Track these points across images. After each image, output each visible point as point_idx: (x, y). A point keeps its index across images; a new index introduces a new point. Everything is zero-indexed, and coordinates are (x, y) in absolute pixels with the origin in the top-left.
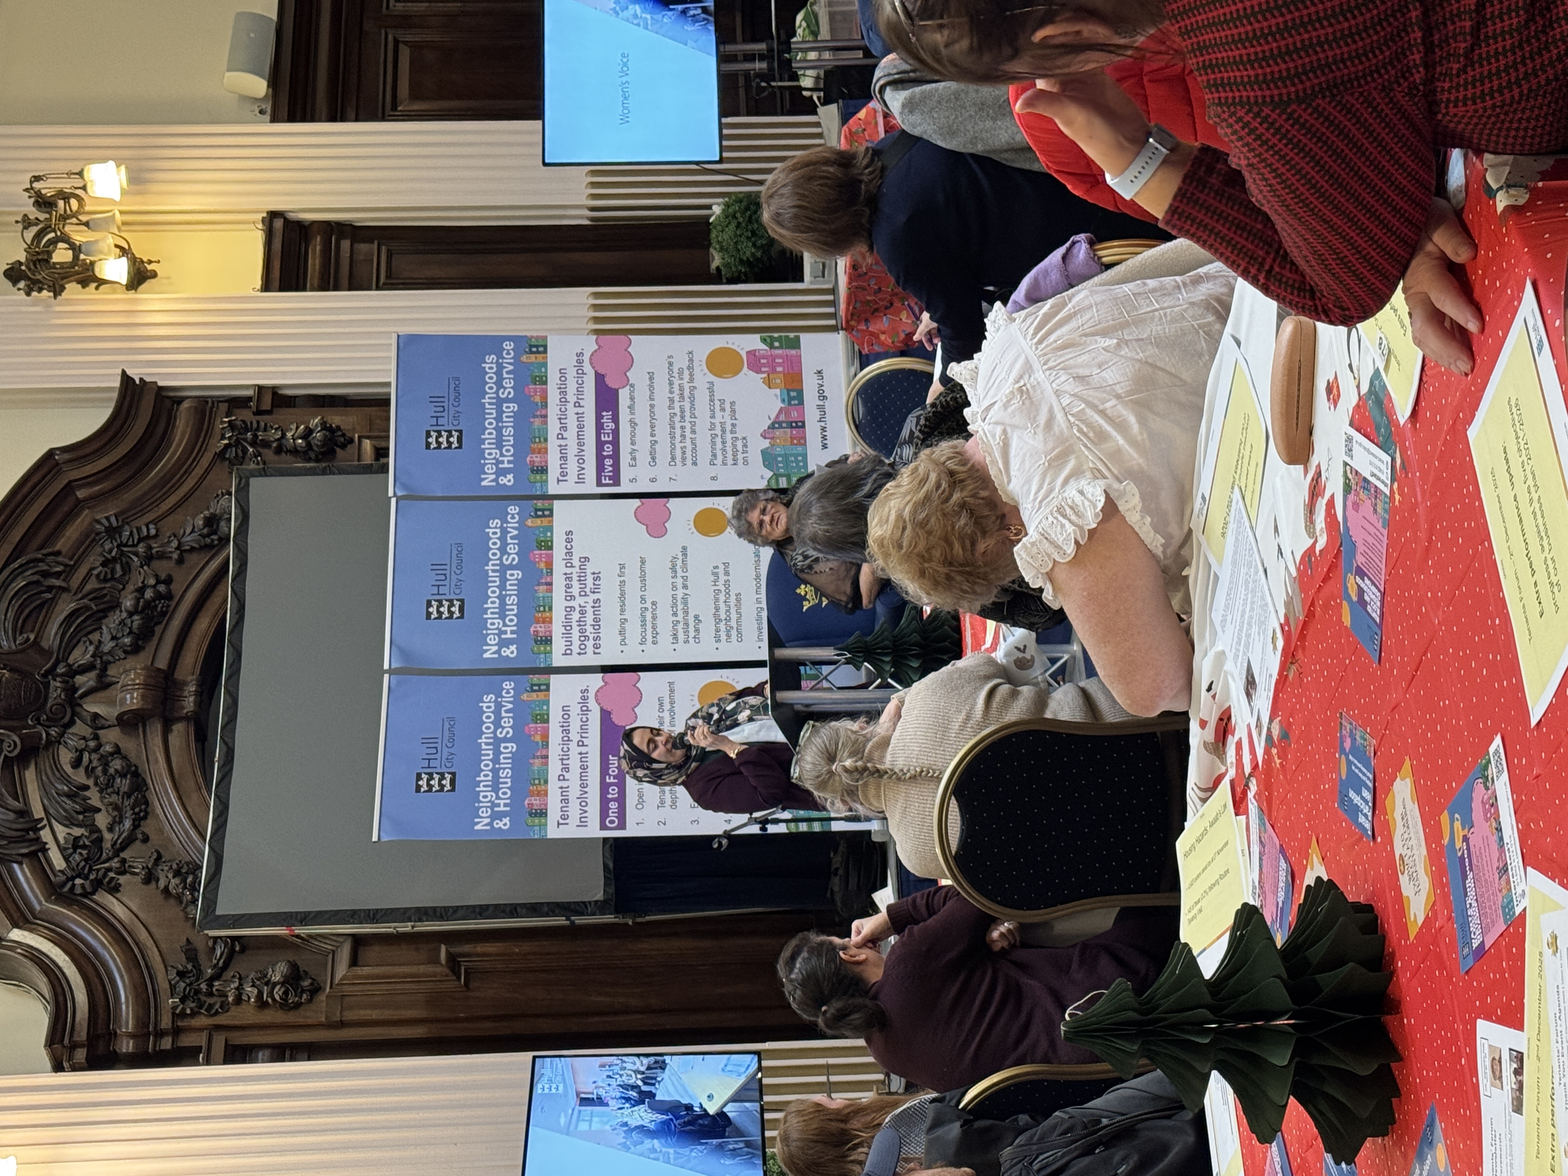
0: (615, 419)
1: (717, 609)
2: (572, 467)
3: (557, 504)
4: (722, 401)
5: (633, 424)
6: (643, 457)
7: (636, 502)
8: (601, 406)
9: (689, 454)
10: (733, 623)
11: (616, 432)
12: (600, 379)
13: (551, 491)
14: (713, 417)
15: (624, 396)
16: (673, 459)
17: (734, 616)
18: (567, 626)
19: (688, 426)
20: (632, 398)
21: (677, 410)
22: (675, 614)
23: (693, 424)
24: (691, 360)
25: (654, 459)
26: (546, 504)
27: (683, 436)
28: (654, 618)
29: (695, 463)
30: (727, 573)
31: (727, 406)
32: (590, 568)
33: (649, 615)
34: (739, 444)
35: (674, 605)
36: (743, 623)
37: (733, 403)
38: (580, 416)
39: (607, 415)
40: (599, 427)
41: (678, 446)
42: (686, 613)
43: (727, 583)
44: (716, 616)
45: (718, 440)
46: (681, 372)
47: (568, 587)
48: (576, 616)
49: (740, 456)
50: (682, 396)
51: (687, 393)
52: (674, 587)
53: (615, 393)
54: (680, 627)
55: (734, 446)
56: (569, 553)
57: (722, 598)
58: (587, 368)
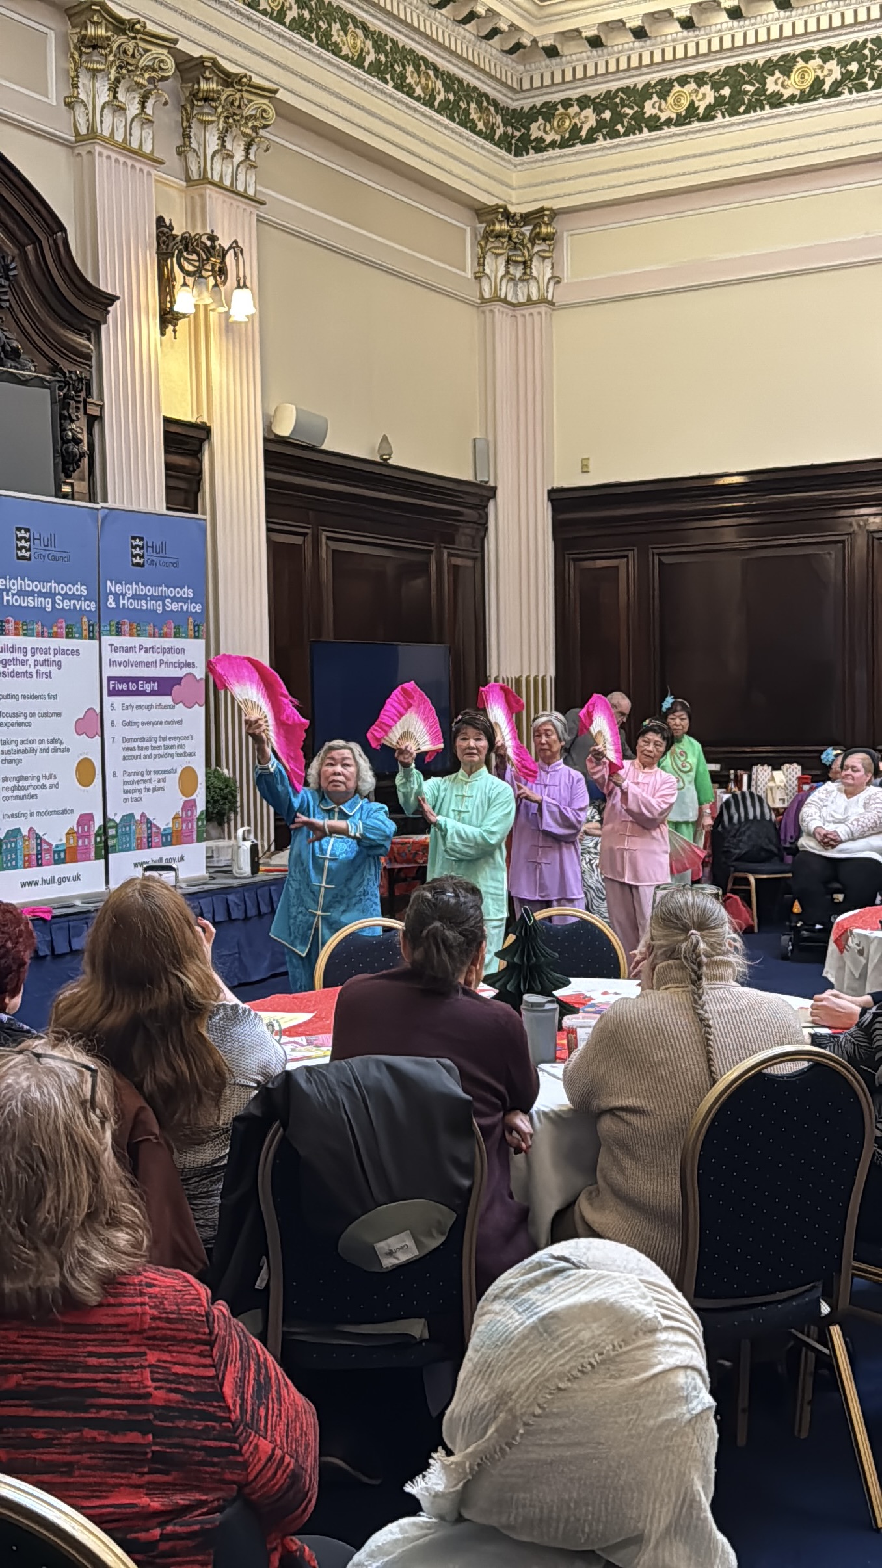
0: (153, 693)
1: (27, 778)
2: (120, 657)
3: (97, 642)
4: (164, 780)
5: (150, 707)
6: (129, 715)
7: (98, 710)
8: (161, 681)
9: (130, 753)
10: (16, 793)
11: (143, 693)
12: (177, 681)
13: (103, 638)
14: (155, 773)
15: (167, 700)
16: (127, 741)
17: (22, 793)
18: (13, 649)
19: (149, 752)
20: (166, 707)
21: (159, 743)
22: (22, 742)
23: (149, 756)
24: (190, 755)
25: (127, 724)
26: (97, 634)
27: (141, 749)
28: (20, 724)
29: (124, 758)
30: (51, 786)
31: (161, 784)
32: (53, 669)
33: (21, 720)
34: (137, 795)
35: (29, 742)
36: (17, 801)
37: (163, 788)
38: (154, 664)
39: (155, 686)
40: (148, 680)
41: (135, 745)
42: (24, 752)
43: (43, 787)
44: (21, 778)
45: (139, 778)
46: (182, 746)
47: (41, 651)
48: (20, 657)
49: (129, 796)
50: (167, 747)
51: (170, 751)
52: (42, 741)
53: (168, 693)
54: (13, 747)
55: (135, 791)
56: (64, 652)
57: (35, 783)
58: (186, 671)
